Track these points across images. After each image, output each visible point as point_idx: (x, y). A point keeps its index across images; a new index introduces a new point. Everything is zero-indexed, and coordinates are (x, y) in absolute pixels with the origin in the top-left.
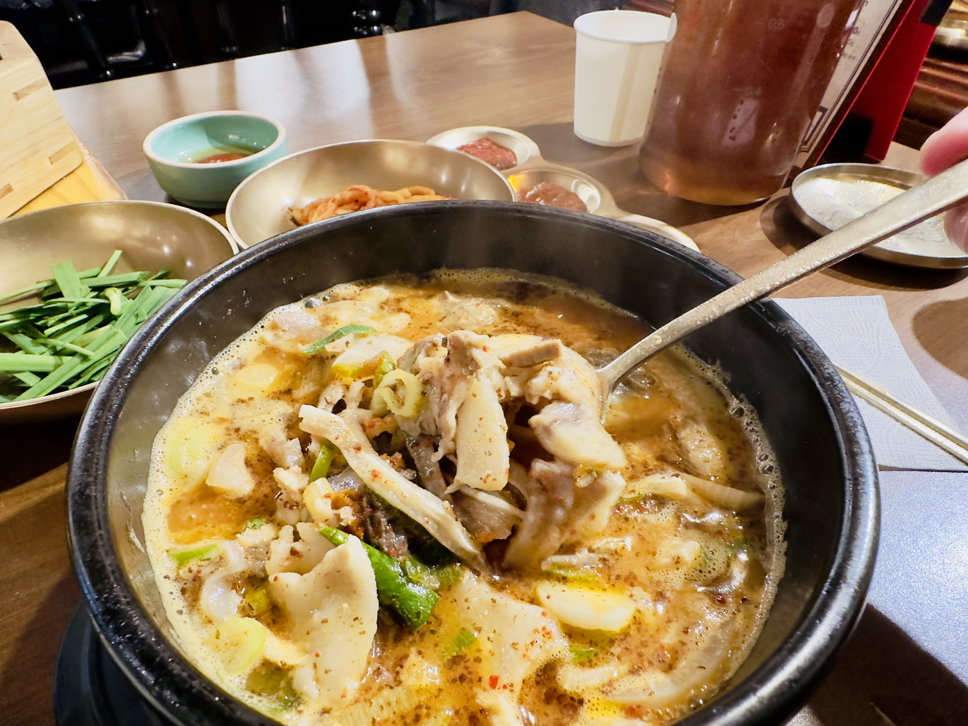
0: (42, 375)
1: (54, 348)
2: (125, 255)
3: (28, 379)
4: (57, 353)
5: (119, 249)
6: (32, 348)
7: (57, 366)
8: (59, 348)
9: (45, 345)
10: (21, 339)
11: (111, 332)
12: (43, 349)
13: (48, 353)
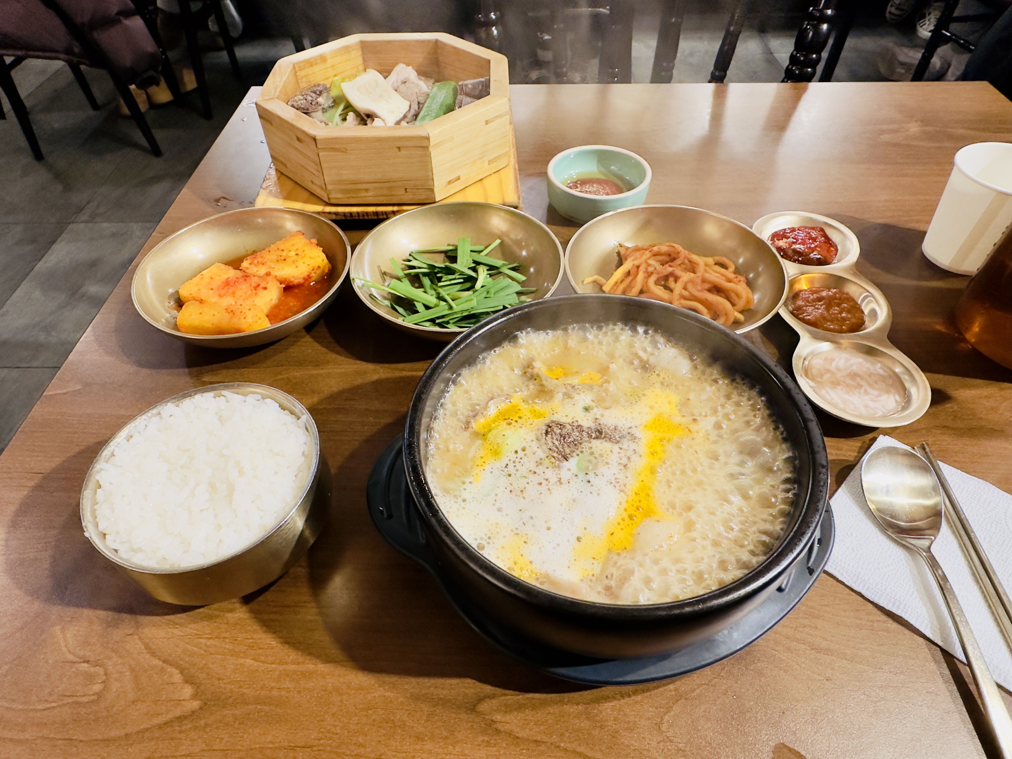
0: (427, 307)
1: (438, 294)
2: (502, 244)
3: (420, 307)
4: (440, 298)
5: (500, 239)
6: (429, 290)
7: (436, 306)
8: (441, 295)
9: (435, 290)
10: (426, 281)
11: (470, 298)
12: (433, 292)
13: (435, 296)
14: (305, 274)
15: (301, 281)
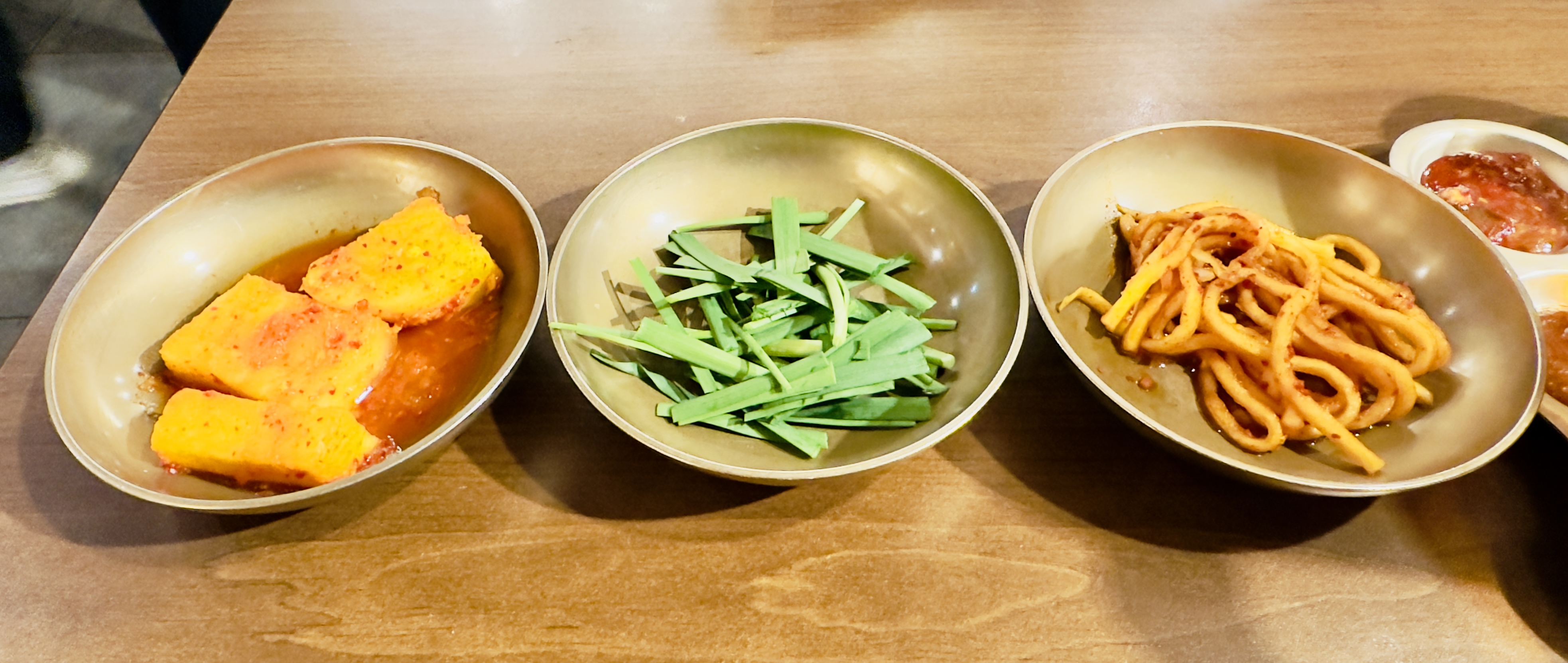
0: (723, 381)
1: (745, 347)
3: (705, 379)
6: (721, 336)
7: (742, 377)
10: (715, 315)
11: (820, 358)
12: (734, 343)
13: (736, 351)
14: (446, 301)
15: (437, 314)
